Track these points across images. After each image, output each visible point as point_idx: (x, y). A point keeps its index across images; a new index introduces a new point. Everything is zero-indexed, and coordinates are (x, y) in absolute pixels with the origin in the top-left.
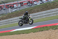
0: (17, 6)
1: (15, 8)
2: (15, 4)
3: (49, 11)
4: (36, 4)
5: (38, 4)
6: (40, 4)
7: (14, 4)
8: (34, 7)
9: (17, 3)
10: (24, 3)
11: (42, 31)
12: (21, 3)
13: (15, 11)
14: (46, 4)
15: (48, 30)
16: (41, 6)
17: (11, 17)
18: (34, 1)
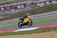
0: (20, 7)
1: (18, 9)
2: (19, 5)
3: (51, 12)
4: (39, 5)
5: (41, 6)
6: (43, 5)
7: (17, 5)
8: (37, 8)
9: (20, 4)
10: (27, 4)
11: (44, 32)
12: (25, 5)
13: (18, 12)
14: (49, 6)
15: (50, 31)
16: (44, 7)
17: (14, 17)
18: (38, 3)
